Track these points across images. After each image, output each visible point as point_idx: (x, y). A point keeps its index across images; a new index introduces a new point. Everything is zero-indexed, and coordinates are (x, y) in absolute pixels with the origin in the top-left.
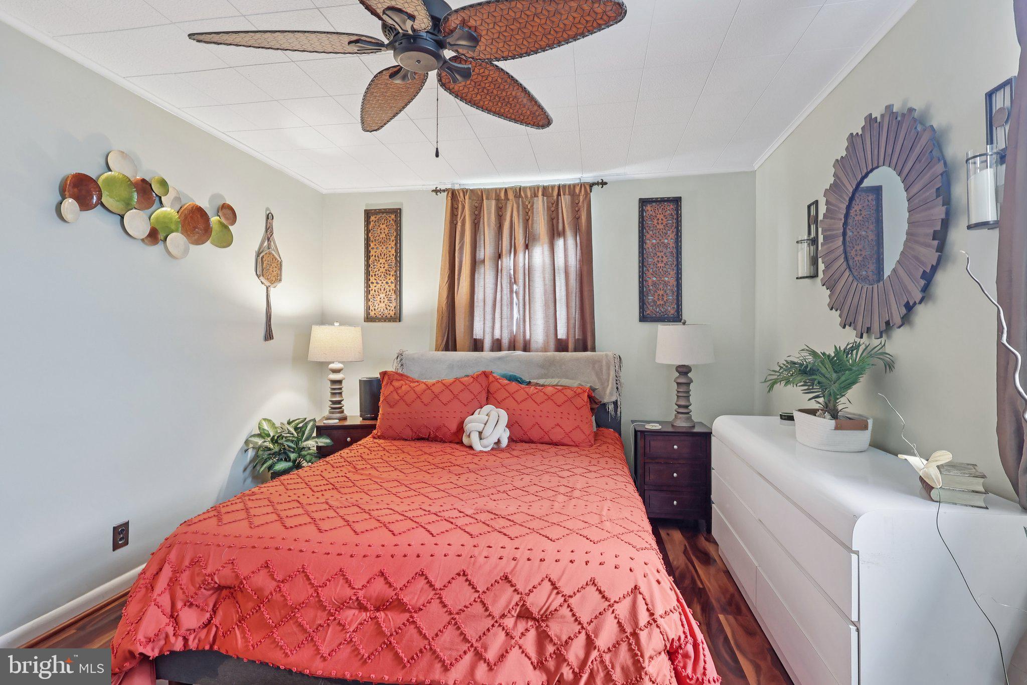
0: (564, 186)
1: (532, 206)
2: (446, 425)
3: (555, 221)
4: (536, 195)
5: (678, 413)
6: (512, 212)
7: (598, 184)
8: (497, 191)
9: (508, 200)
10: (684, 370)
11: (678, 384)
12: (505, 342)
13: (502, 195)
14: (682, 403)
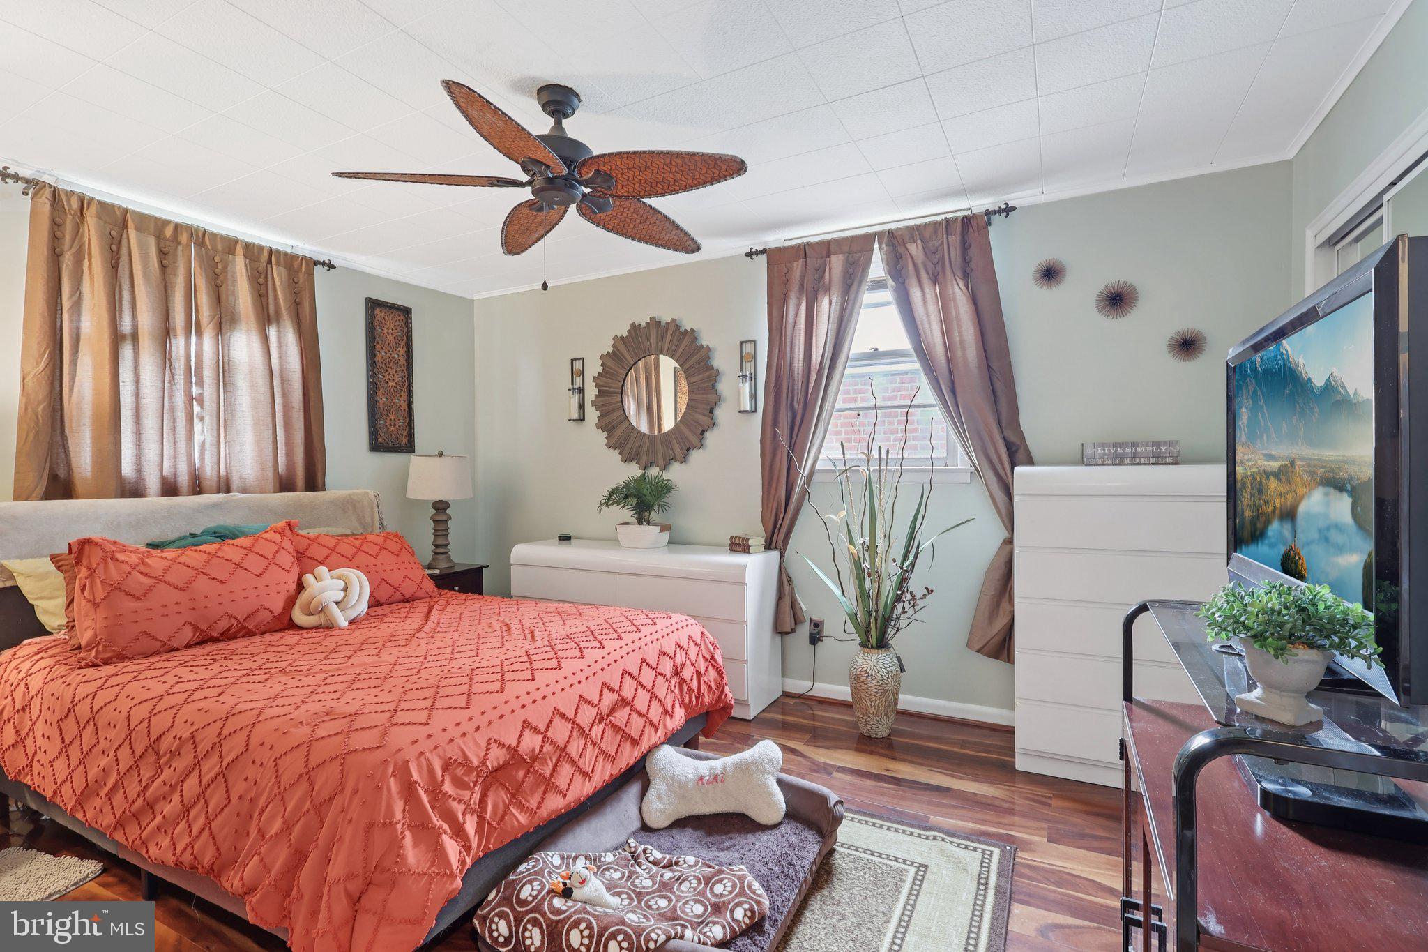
0: (278, 252)
1: (226, 267)
2: (267, 606)
3: (264, 299)
4: (231, 251)
5: (436, 553)
6: (190, 265)
7: (323, 264)
8: (160, 224)
9: (179, 243)
10: (441, 507)
11: (435, 522)
12: (184, 480)
13: (169, 232)
14: (441, 541)
